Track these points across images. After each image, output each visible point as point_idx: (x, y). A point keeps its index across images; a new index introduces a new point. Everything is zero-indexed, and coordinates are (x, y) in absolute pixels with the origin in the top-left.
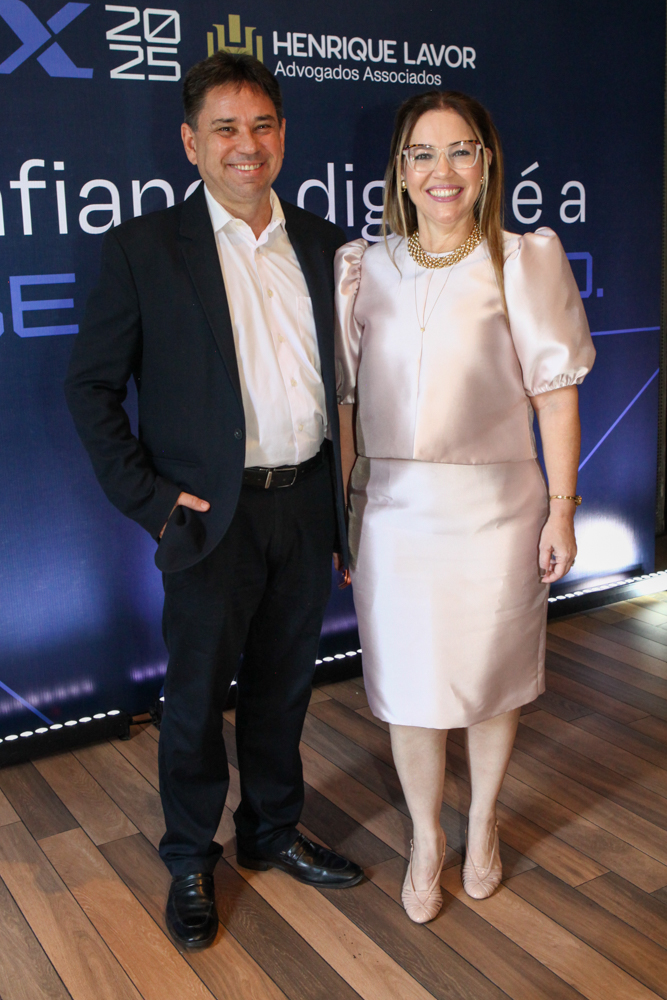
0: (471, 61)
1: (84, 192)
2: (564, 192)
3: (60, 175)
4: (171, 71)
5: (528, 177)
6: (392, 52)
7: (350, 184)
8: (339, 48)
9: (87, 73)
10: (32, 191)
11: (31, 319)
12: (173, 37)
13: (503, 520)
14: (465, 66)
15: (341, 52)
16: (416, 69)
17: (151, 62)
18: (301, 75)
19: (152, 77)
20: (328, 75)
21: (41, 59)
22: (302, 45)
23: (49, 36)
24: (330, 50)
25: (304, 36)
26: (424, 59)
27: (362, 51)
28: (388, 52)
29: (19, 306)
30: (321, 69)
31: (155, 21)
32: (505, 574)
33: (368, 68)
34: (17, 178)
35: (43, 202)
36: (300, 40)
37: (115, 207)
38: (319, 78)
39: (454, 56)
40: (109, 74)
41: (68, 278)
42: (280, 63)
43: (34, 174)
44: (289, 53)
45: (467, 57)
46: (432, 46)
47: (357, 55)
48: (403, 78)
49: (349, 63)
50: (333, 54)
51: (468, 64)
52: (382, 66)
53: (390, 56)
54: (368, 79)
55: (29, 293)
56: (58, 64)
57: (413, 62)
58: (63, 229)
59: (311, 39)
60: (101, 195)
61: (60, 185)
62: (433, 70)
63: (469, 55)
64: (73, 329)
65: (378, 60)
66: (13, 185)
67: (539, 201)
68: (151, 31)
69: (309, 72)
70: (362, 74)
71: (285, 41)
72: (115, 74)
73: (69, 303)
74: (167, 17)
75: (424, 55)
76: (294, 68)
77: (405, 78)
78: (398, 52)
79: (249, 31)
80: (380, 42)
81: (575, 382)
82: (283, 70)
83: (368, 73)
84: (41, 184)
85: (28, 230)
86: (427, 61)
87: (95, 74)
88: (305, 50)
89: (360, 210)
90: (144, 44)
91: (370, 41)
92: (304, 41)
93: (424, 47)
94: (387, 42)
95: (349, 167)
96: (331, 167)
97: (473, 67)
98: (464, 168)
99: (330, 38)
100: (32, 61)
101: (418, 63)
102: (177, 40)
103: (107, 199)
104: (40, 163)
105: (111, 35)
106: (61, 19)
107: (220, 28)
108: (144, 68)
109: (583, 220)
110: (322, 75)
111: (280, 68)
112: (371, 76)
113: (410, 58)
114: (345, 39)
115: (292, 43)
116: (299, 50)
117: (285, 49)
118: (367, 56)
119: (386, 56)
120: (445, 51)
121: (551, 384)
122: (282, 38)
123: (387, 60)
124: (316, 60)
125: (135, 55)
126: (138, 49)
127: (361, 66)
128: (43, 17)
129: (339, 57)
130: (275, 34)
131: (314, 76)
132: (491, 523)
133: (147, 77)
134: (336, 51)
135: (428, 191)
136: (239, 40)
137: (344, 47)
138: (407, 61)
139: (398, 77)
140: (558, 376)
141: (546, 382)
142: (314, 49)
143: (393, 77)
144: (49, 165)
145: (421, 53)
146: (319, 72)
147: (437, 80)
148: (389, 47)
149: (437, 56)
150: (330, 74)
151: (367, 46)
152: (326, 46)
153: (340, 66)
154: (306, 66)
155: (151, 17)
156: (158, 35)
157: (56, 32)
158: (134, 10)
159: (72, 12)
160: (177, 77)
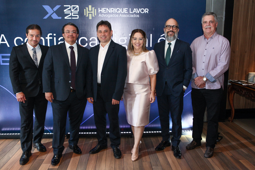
0: (147, 12)
1: (59, 39)
3: (55, 36)
4: (77, 17)
5: (162, 37)
6: (127, 11)
7: (116, 38)
8: (114, 10)
9: (60, 18)
10: (50, 39)
12: (77, 10)
14: (145, 13)
15: (114, 11)
16: (133, 14)
17: (73, 15)
18: (105, 16)
19: (73, 18)
21: (52, 16)
23: (53, 12)
24: (112, 11)
25: (106, 8)
26: (135, 12)
31: (74, 8)
33: (121, 14)
34: (47, 37)
35: (52, 41)
36: (104, 9)
39: (142, 11)
40: (64, 18)
42: (100, 14)
43: (50, 36)
44: (102, 12)
46: (137, 9)
47: (118, 12)
48: (129, 16)
49: (116, 13)
50: (112, 12)
51: (146, 12)
52: (124, 14)
53: (126, 12)
56: (55, 17)
57: (132, 12)
59: (107, 9)
61: (55, 38)
62: (137, 14)
63: (147, 10)
65: (123, 12)
68: (73, 9)
69: (107, 16)
70: (119, 15)
71: (101, 10)
72: (66, 18)
74: (76, 7)
75: (135, 11)
76: (103, 15)
77: (130, 16)
78: (128, 10)
79: (93, 8)
80: (124, 9)
81: (156, 74)
83: (121, 15)
84: (51, 38)
85: (49, 45)
87: (62, 18)
88: (106, 11)
90: (71, 12)
91: (121, 9)
92: (106, 10)
93: (135, 9)
94: (125, 9)
97: (148, 13)
98: (141, 41)
99: (112, 9)
100: (50, 16)
101: (133, 12)
102: (78, 11)
104: (51, 34)
105: (65, 11)
106: (55, 9)
107: (87, 8)
108: (71, 16)
112: (121, 16)
113: (131, 12)
114: (115, 9)
115: (103, 10)
116: (104, 11)
117: (101, 11)
118: (120, 12)
120: (140, 10)
122: (101, 9)
123: (125, 12)
124: (108, 13)
125: (70, 14)
127: (119, 14)
128: (52, 8)
129: (114, 12)
130: (99, 8)
133: (72, 18)
134: (113, 11)
135: (135, 44)
138: (130, 12)
139: (128, 16)
140: (153, 73)
142: (108, 11)
143: (127, 16)
144: (53, 34)
145: (134, 10)
146: (109, 16)
147: (138, 16)
148: (126, 10)
149: (138, 11)
150: (111, 16)
151: (120, 10)
152: (110, 10)
153: (114, 14)
154: (106, 14)
155: (73, 7)
156: (74, 10)
157: (55, 11)
158: (70, 6)
159: (58, 7)
160: (78, 18)
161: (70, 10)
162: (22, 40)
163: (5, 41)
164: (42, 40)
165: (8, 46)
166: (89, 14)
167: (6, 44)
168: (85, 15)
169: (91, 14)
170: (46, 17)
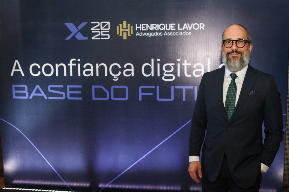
0: (203, 27)
1: (85, 66)
3: (79, 62)
4: (107, 37)
6: (174, 27)
7: (159, 65)
8: (156, 27)
9: (86, 38)
10: (73, 66)
11: (71, 95)
12: (108, 28)
14: (200, 29)
15: (157, 28)
16: (182, 31)
17: (102, 35)
18: (144, 35)
19: (102, 38)
21: (76, 36)
22: (144, 27)
23: (78, 30)
24: (153, 28)
25: (145, 25)
26: (185, 28)
27: (164, 27)
29: (69, 92)
30: (150, 33)
31: (103, 25)
33: (166, 32)
34: (69, 63)
35: (75, 69)
36: (144, 26)
37: (92, 70)
39: (196, 26)
40: (91, 38)
41: (80, 86)
42: (138, 32)
43: (73, 62)
44: (141, 30)
45: (201, 26)
46: (188, 24)
47: (162, 28)
48: (177, 34)
49: (159, 31)
50: (154, 29)
51: (202, 28)
52: (170, 31)
53: (173, 28)
54: (166, 35)
55: (71, 89)
56: (80, 37)
57: (181, 29)
58: (79, 75)
59: (147, 25)
60: (89, 67)
61: (79, 65)
62: (188, 31)
64: (81, 99)
65: (169, 29)
66: (69, 65)
69: (146, 34)
70: (163, 34)
71: (139, 26)
72: (93, 38)
73: (80, 92)
75: (185, 27)
76: (142, 33)
77: (178, 34)
78: (176, 27)
79: (129, 25)
80: (170, 24)
82: (138, 34)
84: (75, 65)
85: (71, 75)
86: (186, 29)
88: (146, 28)
89: (162, 72)
90: (100, 31)
91: (166, 24)
92: (145, 26)
93: (185, 24)
94: (172, 24)
96: (153, 60)
97: (204, 29)
99: (153, 25)
100: (74, 36)
101: (183, 29)
102: (109, 29)
104: (75, 60)
105: (92, 29)
106: (81, 27)
107: (121, 25)
108: (100, 36)
110: (150, 35)
111: (137, 34)
112: (166, 34)
113: (180, 28)
114: (158, 24)
115: (141, 27)
116: (144, 29)
117: (139, 29)
118: (165, 29)
120: (193, 25)
122: (138, 26)
123: (172, 29)
124: (149, 31)
125: (98, 33)
126: (99, 32)
127: (163, 32)
128: (77, 26)
129: (156, 29)
130: (136, 25)
131: (148, 35)
133: (101, 38)
136: (126, 27)
137: (158, 27)
139: (176, 34)
142: (148, 28)
143: (174, 34)
144: (77, 60)
146: (149, 34)
147: (190, 34)
148: (173, 26)
149: (190, 26)
150: (153, 34)
151: (165, 26)
152: (152, 27)
153: (156, 32)
154: (145, 33)
155: (102, 24)
156: (104, 28)
157: (80, 29)
158: (98, 23)
159: (83, 24)
160: (109, 38)
161: (99, 27)
162: (39, 67)
163: (19, 69)
164: (62, 67)
165: (23, 75)
166: (123, 32)
167: (20, 72)
168: (118, 33)
169: (126, 33)
170: (68, 38)
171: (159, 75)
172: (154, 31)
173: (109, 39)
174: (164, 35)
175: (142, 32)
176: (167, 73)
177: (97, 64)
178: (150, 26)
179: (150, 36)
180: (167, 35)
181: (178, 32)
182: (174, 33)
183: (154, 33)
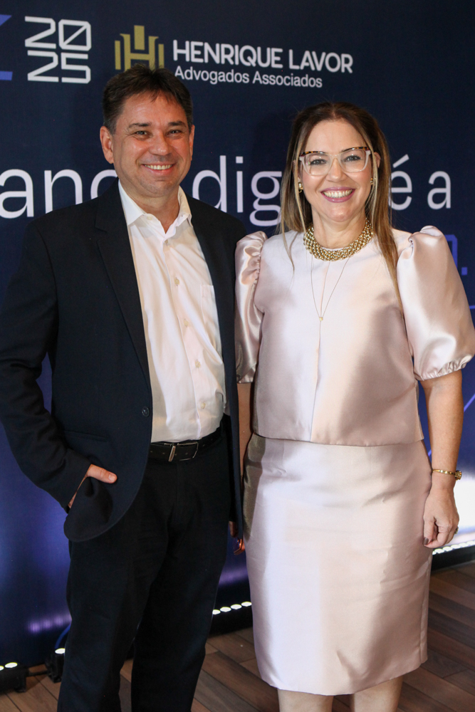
0: (349, 66)
1: (2, 181)
2: (431, 181)
4: (81, 74)
5: (399, 168)
6: (278, 59)
7: (240, 175)
8: (231, 55)
9: (7, 76)
12: (84, 44)
13: (388, 494)
14: (343, 70)
15: (233, 58)
16: (300, 74)
17: (65, 66)
18: (197, 78)
19: (65, 80)
20: (222, 78)
22: (199, 53)
24: (224, 56)
25: (200, 44)
26: (307, 64)
27: (252, 57)
28: (275, 59)
30: (216, 73)
31: (69, 31)
32: (390, 546)
33: (257, 73)
36: (197, 48)
37: (28, 194)
38: (214, 81)
39: (333, 62)
40: (26, 77)
42: (179, 68)
44: (188, 59)
45: (345, 63)
46: (314, 53)
47: (247, 60)
48: (288, 81)
49: (240, 68)
50: (226, 60)
51: (346, 69)
52: (269, 71)
53: (277, 62)
54: (257, 82)
57: (297, 67)
59: (207, 47)
60: (16, 184)
62: (315, 74)
63: (347, 61)
65: (266, 65)
67: (409, 189)
68: (65, 39)
69: (205, 76)
70: (251, 78)
71: (184, 48)
72: (32, 77)
74: (79, 27)
75: (307, 61)
76: (191, 72)
77: (290, 81)
78: (284, 59)
79: (152, 40)
80: (268, 49)
81: (460, 368)
82: (181, 74)
83: (257, 77)
86: (309, 67)
87: (14, 76)
88: (202, 56)
89: (249, 198)
90: (59, 51)
91: (259, 49)
92: (201, 49)
93: (307, 54)
94: (274, 50)
95: (239, 160)
96: (223, 159)
97: (350, 71)
98: (356, 172)
99: (224, 46)
101: (302, 67)
102: (88, 47)
103: (23, 187)
105: (29, 42)
107: (127, 37)
108: (58, 72)
109: (448, 206)
110: (216, 79)
111: (179, 72)
112: (259, 79)
113: (294, 64)
114: (237, 47)
115: (190, 51)
116: (197, 56)
117: (184, 55)
118: (257, 62)
119: (273, 62)
120: (325, 57)
121: (440, 371)
122: (182, 46)
123: (274, 66)
124: (211, 66)
125: (50, 60)
126: (53, 55)
127: (251, 71)
129: (232, 62)
130: (175, 43)
131: (209, 80)
132: (378, 497)
133: (60, 80)
134: (229, 57)
135: (323, 192)
136: (143, 48)
137: (236, 54)
138: (292, 66)
139: (284, 80)
140: (446, 365)
141: (436, 369)
142: (210, 56)
143: (280, 80)
145: (304, 59)
146: (213, 76)
147: (318, 83)
148: (277, 54)
151: (257, 53)
152: (220, 53)
153: (233, 71)
154: (202, 71)
155: (66, 27)
156: (71, 43)
158: (51, 21)
160: (87, 80)
161: (53, 38)
166: (134, 62)
168: (118, 66)
171: (240, 209)
172: (226, 67)
173: (90, 83)
174: (254, 82)
175: (191, 68)
176: (262, 202)
177: (48, 174)
178: (214, 50)
179: (214, 82)
180: (261, 82)
181: (290, 76)
182: (278, 77)
183: (226, 73)
